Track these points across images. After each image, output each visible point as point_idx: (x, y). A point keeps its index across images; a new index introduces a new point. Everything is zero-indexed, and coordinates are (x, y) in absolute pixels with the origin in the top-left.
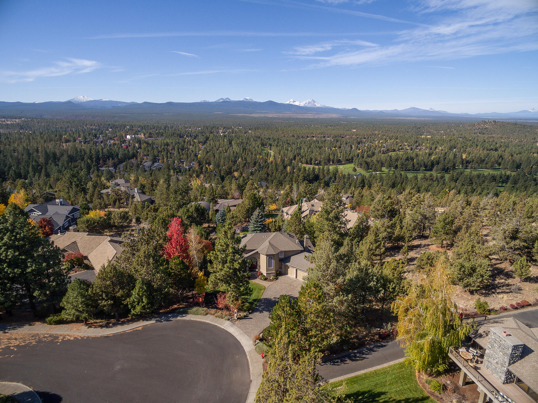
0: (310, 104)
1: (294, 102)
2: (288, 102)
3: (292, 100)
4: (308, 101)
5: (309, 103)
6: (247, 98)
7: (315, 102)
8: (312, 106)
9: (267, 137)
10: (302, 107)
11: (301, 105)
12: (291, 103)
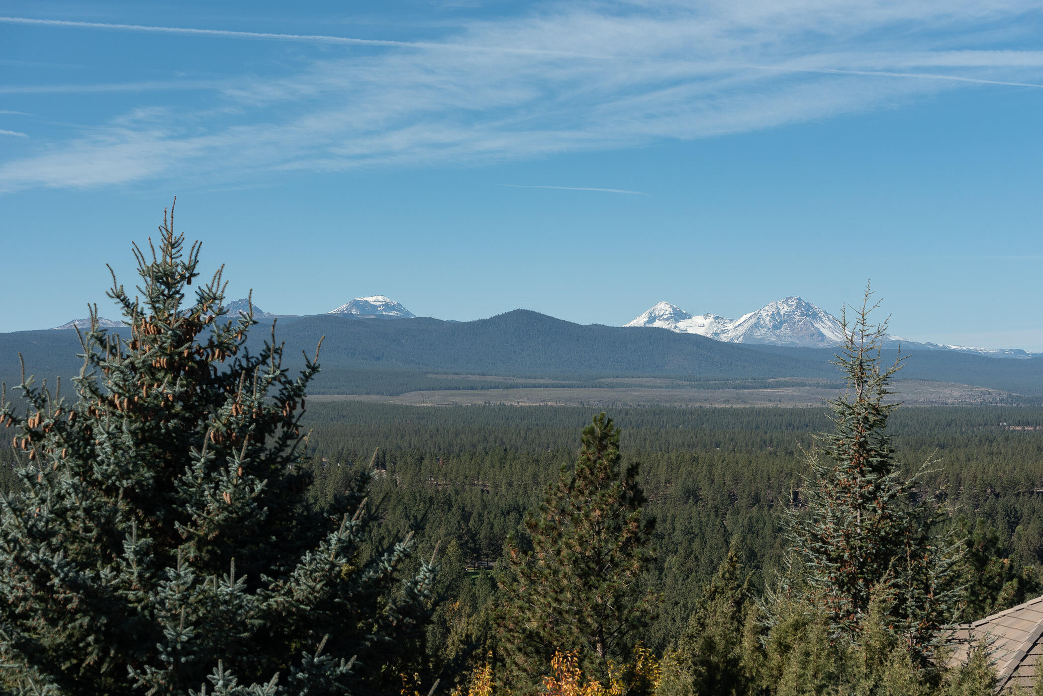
0: (784, 330)
1: (678, 315)
2: (640, 321)
3: (664, 308)
4: (769, 310)
5: (778, 321)
6: (371, 299)
7: (815, 316)
8: (807, 343)
9: (504, 504)
10: (730, 346)
11: (724, 338)
12: (658, 324)
